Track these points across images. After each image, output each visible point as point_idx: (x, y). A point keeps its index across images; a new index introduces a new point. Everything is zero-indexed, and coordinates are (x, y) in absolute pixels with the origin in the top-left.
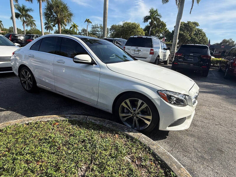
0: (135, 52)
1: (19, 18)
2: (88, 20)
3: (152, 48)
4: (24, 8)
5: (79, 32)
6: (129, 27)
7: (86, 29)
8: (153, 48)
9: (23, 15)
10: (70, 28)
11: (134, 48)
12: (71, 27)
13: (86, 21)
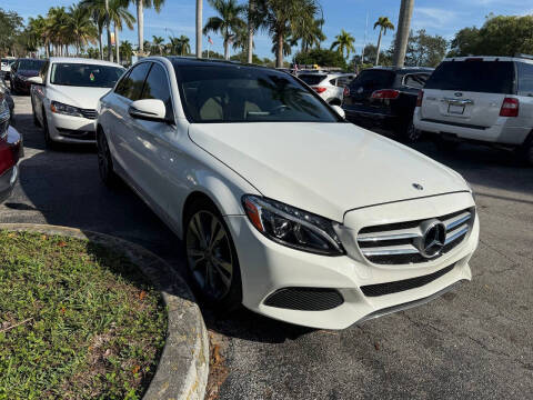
0: (453, 108)
1: (219, 31)
2: (386, 19)
3: (508, 96)
4: (231, 5)
5: (357, 56)
6: (507, 31)
7: (375, 45)
8: (514, 96)
9: (228, 23)
10: (333, 47)
11: (450, 94)
12: (335, 44)
13: (378, 23)
